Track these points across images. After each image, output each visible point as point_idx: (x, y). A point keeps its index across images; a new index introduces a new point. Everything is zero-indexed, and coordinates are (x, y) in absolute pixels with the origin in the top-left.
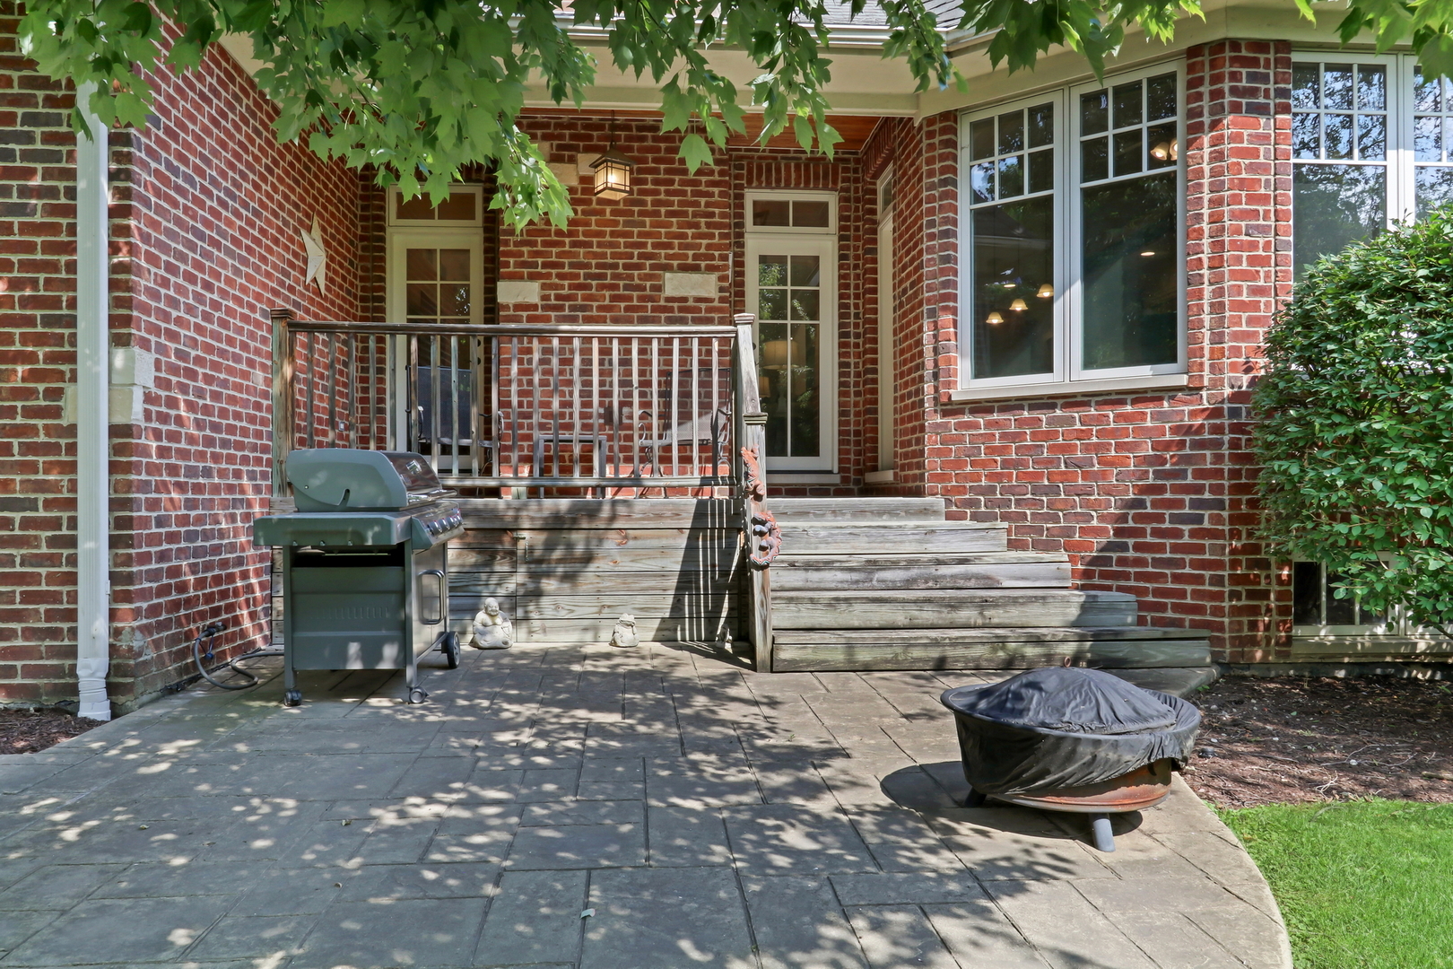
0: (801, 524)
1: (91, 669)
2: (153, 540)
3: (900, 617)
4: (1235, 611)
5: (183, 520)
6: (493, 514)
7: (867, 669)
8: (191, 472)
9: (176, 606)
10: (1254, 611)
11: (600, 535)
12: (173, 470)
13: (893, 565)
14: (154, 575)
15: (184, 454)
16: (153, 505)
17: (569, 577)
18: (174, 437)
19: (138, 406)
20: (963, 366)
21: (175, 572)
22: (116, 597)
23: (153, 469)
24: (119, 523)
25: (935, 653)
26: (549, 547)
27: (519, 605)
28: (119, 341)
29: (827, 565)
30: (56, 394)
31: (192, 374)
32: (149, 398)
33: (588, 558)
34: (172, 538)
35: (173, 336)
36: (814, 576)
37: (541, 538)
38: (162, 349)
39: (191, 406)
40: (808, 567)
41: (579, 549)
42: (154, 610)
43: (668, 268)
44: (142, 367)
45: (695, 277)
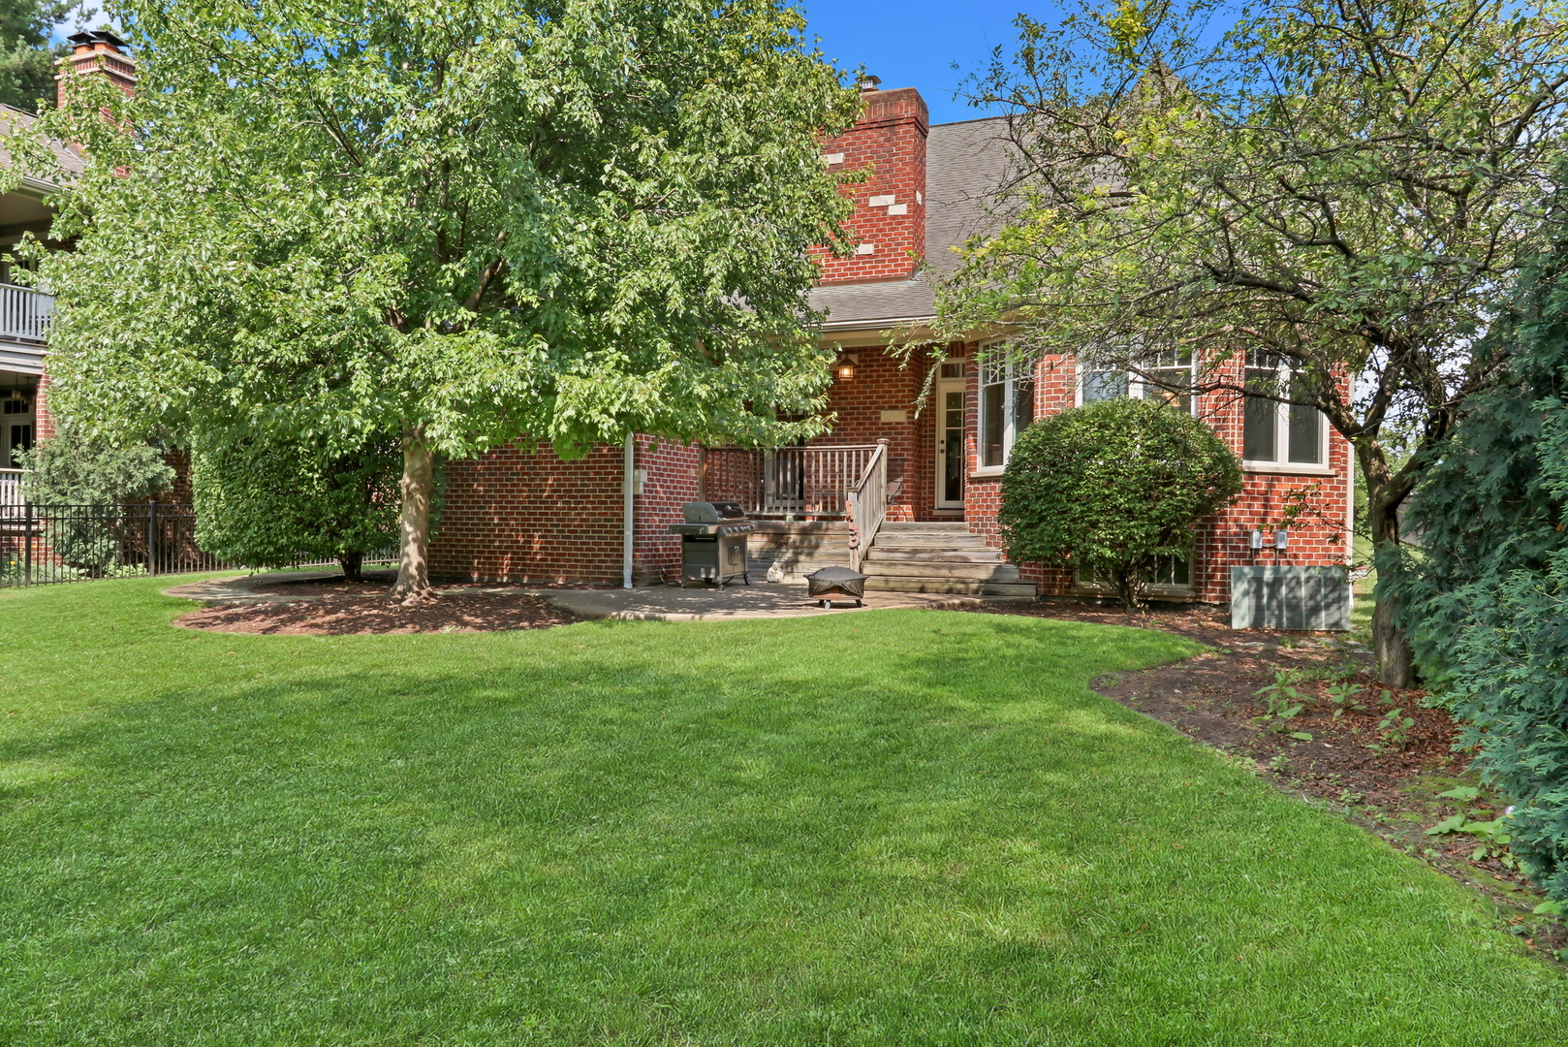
0: (896, 533)
1: (628, 572)
2: (647, 532)
3: (916, 573)
4: (1046, 572)
5: (658, 527)
6: (780, 527)
7: (893, 590)
8: (661, 510)
9: (654, 556)
10: (1055, 573)
11: (821, 537)
12: (654, 509)
13: (924, 551)
14: (647, 544)
15: (658, 503)
16: (646, 521)
17: (810, 555)
18: (654, 497)
19: (641, 488)
20: (979, 460)
21: (654, 544)
22: (635, 550)
23: (646, 509)
24: (636, 526)
25: (919, 585)
26: (802, 542)
27: (789, 566)
28: (636, 467)
29: (895, 551)
30: (619, 485)
31: (662, 475)
32: (645, 485)
33: (817, 546)
34: (654, 532)
35: (654, 463)
36: (892, 555)
37: (798, 538)
38: (650, 468)
39: (662, 486)
40: (889, 551)
41: (814, 542)
42: (646, 556)
43: (883, 408)
44: (644, 476)
45: (896, 412)
